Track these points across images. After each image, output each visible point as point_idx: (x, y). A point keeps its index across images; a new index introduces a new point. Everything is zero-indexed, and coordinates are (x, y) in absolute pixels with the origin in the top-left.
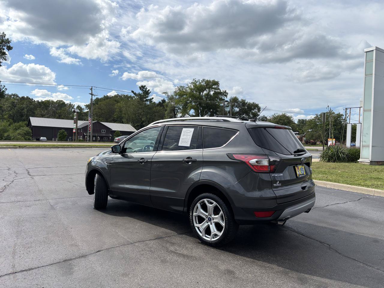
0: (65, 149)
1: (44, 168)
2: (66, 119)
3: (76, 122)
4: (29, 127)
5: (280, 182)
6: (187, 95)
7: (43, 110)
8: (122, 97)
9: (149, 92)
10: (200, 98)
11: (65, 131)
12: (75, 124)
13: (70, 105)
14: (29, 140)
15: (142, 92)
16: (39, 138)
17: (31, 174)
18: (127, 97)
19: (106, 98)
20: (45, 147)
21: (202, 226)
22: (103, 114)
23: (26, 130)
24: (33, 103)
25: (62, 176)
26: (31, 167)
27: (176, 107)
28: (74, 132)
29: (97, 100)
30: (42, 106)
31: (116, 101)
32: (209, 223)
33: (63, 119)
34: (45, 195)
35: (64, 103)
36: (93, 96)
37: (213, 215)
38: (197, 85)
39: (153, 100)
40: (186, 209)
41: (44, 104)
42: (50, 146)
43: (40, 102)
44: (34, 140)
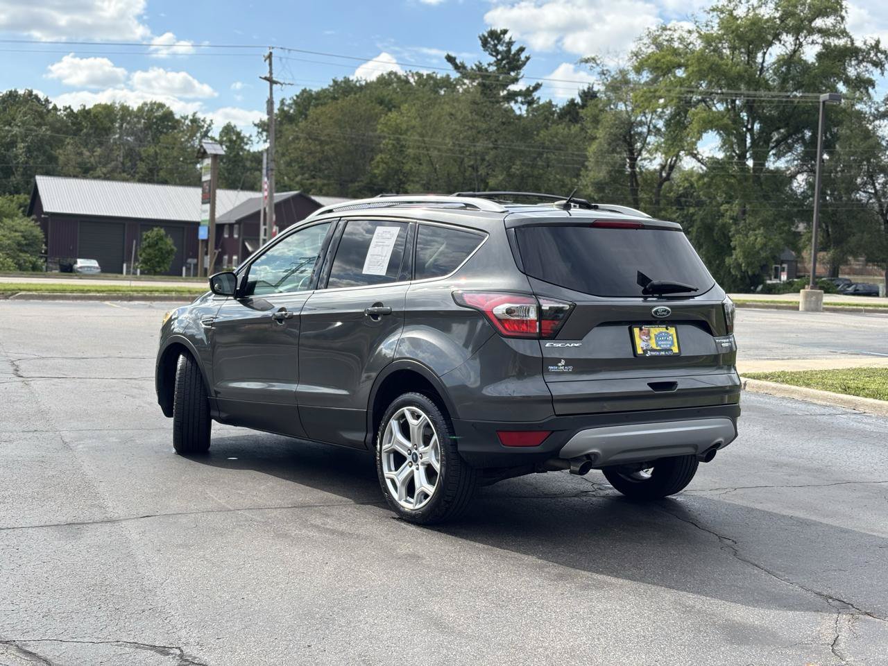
0: (155, 304)
1: (66, 358)
2: (176, 184)
3: (209, 199)
4: (34, 217)
5: (569, 362)
6: (686, 67)
7: (87, 145)
8: (407, 82)
9: (523, 56)
10: (754, 80)
11: (166, 235)
12: (207, 207)
13: (194, 120)
14: (35, 270)
15: (492, 59)
16: (69, 260)
17: (24, 374)
18: (431, 84)
19: (345, 89)
20: (84, 296)
21: (400, 476)
22: (327, 159)
23: (22, 228)
24: (49, 118)
25: (114, 380)
26: (25, 356)
27: (641, 124)
28: (203, 240)
29: (307, 101)
30: (85, 130)
31: (381, 102)
32: (414, 467)
33: (164, 182)
34: (54, 421)
35: (171, 114)
36: (274, 86)
37: (423, 446)
38: (736, 19)
39: (536, 95)
40: (370, 436)
41: (93, 123)
42: (103, 291)
43: (75, 111)
44: (52, 270)
